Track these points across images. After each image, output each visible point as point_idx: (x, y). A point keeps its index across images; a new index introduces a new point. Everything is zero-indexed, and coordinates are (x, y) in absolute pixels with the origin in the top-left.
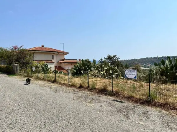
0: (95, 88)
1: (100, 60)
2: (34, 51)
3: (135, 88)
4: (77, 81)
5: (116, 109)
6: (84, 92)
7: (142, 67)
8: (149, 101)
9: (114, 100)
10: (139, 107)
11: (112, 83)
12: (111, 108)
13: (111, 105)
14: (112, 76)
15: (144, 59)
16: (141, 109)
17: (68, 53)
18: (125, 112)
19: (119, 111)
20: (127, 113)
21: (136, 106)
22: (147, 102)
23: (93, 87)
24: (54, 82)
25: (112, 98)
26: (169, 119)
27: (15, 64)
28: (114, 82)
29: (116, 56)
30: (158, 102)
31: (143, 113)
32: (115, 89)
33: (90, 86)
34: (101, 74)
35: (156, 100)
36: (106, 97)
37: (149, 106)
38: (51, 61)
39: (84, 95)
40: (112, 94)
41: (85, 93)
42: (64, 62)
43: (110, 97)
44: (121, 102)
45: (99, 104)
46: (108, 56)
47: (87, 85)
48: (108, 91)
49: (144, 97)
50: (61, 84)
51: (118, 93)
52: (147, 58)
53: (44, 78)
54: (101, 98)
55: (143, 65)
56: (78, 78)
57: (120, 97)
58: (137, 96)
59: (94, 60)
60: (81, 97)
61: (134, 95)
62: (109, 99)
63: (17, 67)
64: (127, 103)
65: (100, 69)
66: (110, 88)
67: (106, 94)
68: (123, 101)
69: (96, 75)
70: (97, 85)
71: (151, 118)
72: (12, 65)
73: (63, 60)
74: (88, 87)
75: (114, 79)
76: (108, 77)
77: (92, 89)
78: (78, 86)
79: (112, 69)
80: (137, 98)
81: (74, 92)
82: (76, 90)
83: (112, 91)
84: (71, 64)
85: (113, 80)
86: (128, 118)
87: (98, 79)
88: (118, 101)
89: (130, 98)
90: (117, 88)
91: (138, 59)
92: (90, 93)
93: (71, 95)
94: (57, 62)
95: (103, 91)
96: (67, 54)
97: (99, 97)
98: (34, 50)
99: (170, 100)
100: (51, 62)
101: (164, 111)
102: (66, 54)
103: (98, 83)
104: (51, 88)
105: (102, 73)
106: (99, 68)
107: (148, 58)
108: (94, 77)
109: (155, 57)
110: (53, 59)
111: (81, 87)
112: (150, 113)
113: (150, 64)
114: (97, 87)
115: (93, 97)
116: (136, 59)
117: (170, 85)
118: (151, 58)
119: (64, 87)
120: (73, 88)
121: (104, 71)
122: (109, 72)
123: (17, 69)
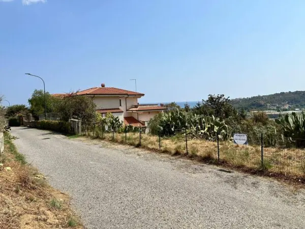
0: (197, 156)
1: (196, 105)
2: (93, 96)
3: (247, 155)
4: (169, 143)
5: (223, 180)
6: (182, 160)
7: (274, 110)
8: (262, 171)
9: (221, 170)
10: (250, 177)
11: (218, 147)
12: (217, 179)
13: (218, 175)
14: (218, 137)
15: (277, 94)
16: (251, 179)
17: (143, 95)
18: (234, 183)
19: (227, 182)
20: (236, 183)
21: (246, 176)
22: (260, 171)
23: (194, 154)
24: (138, 146)
25: (219, 168)
26: (279, 188)
27: (72, 119)
28: (220, 146)
29: (223, 95)
30: (272, 172)
31: (252, 183)
32: (222, 157)
33: (190, 153)
34: (202, 133)
35: (269, 170)
36: (211, 166)
37: (261, 176)
38: (119, 109)
39: (184, 164)
40: (218, 163)
41: (184, 162)
42: (137, 109)
43: (215, 167)
44: (230, 172)
45: (204, 175)
46: (210, 97)
47: (185, 151)
48: (213, 159)
49: (256, 166)
50: (149, 149)
51: (226, 162)
52: (282, 94)
53: (123, 141)
54: (206, 168)
55: (274, 106)
56: (168, 139)
57: (229, 166)
58: (249, 165)
59: (187, 106)
60: (181, 167)
61: (245, 163)
62: (215, 169)
63: (78, 123)
64: (235, 173)
65: (199, 126)
66: (215, 156)
67: (211, 163)
68: (232, 171)
69: (194, 135)
70: (197, 151)
71: (260, 188)
72: (69, 122)
73: (136, 107)
74: (187, 153)
75: (221, 141)
76: (211, 138)
77: (193, 157)
78: (173, 152)
79: (217, 124)
80: (248, 168)
81: (171, 161)
82: (172, 158)
83: (219, 160)
84: (149, 113)
85: (219, 143)
86: (236, 188)
87: (198, 141)
88: (225, 171)
89: (240, 167)
90: (224, 156)
91: (265, 96)
92: (191, 161)
93: (168, 164)
94: (127, 110)
95: (207, 159)
96: (142, 97)
97: (203, 166)
98: (92, 94)
99: (286, 170)
100: (118, 111)
101: (276, 182)
102: (140, 97)
103: (199, 148)
104: (138, 155)
105: (203, 131)
106: (197, 123)
107: (284, 93)
108: (192, 138)
109: (297, 92)
110: (121, 105)
111: (177, 153)
112: (260, 183)
113: (288, 103)
114: (198, 154)
115: (196, 166)
116: (261, 95)
117: (294, 150)
118: (290, 92)
119: (154, 154)
120: (167, 155)
121: (206, 129)
122: (213, 130)
123: (78, 127)
